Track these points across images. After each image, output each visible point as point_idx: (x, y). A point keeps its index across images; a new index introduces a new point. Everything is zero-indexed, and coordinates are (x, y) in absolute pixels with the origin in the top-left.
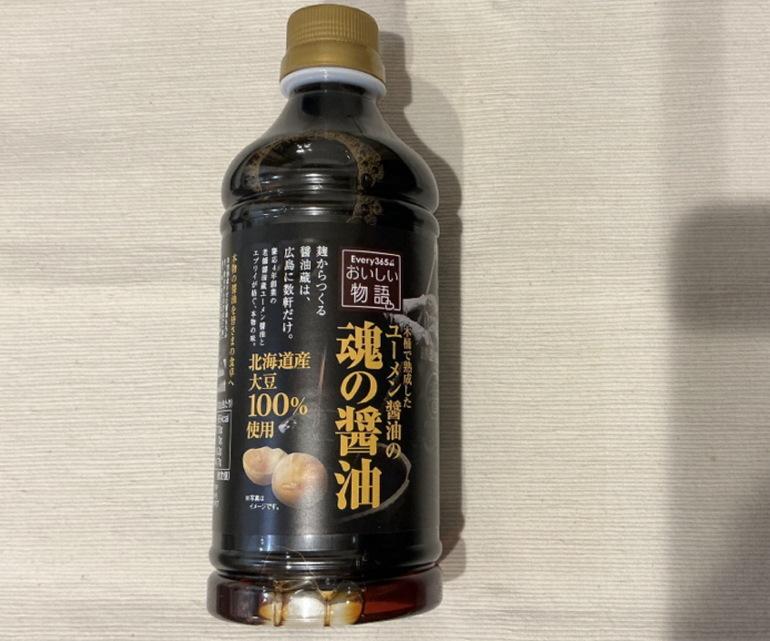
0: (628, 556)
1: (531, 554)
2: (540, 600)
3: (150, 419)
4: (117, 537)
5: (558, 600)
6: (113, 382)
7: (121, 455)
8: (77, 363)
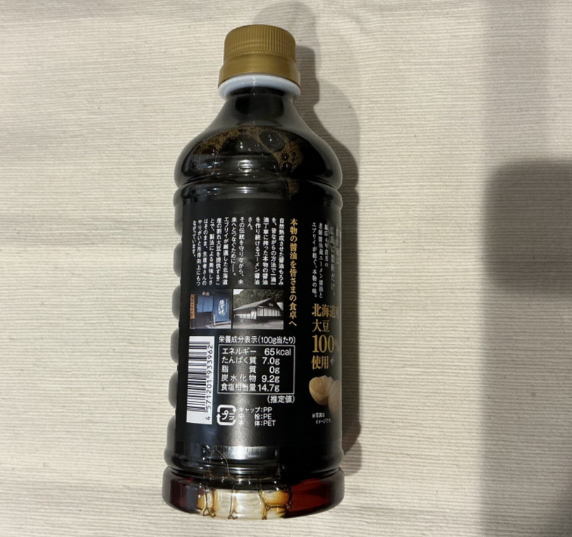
0: (461, 470)
1: (384, 463)
2: (389, 500)
3: (94, 347)
4: (70, 436)
5: (404, 500)
6: (69, 320)
7: (72, 374)
8: (43, 304)
